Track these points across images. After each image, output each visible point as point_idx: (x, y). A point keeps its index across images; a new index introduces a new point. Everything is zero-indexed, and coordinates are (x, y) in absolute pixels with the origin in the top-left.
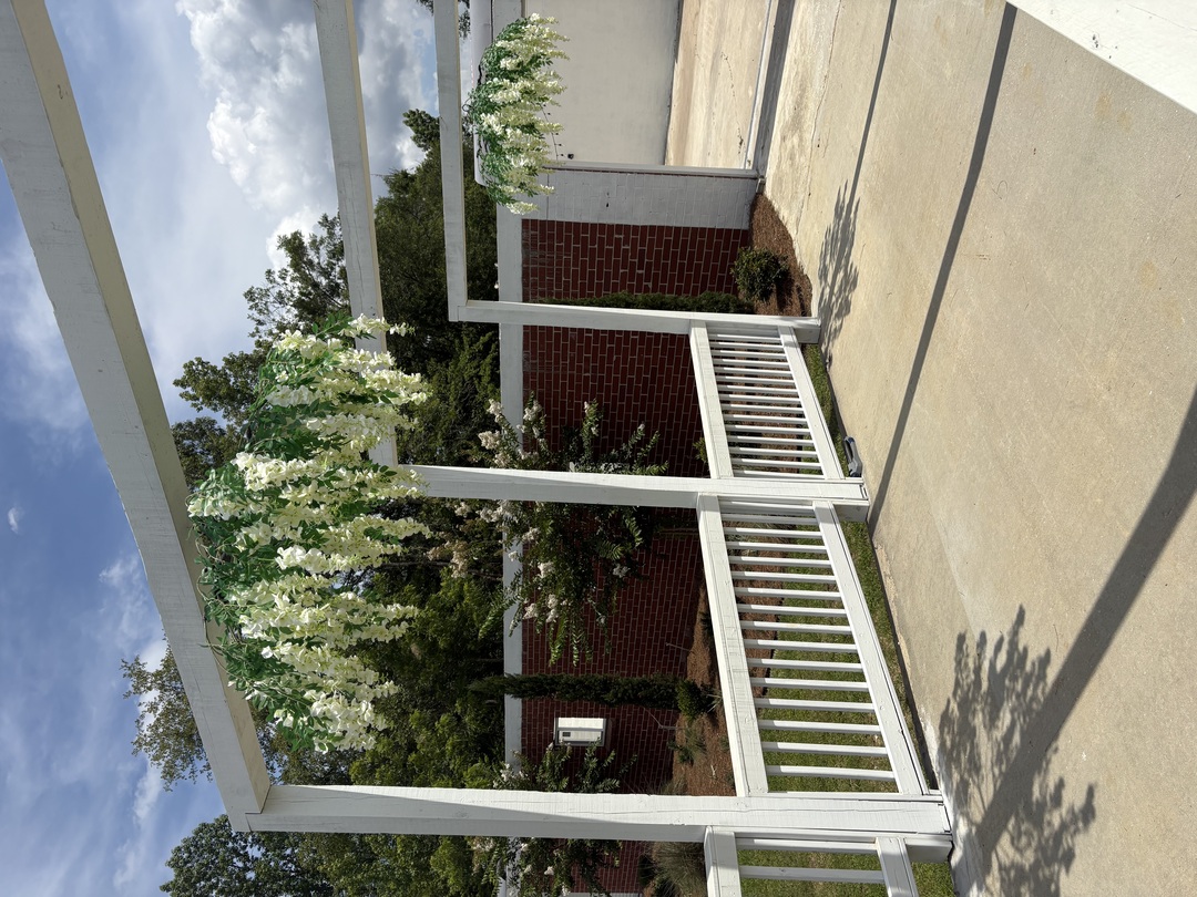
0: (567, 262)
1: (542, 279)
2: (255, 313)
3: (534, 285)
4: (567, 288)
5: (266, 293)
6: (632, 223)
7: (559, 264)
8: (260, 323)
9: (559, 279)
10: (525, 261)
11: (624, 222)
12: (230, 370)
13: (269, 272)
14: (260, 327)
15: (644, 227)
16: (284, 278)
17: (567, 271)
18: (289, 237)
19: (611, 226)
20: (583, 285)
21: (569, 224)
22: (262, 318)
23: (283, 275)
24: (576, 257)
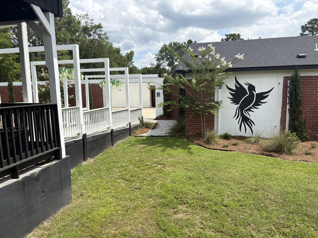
0: (97, 91)
1: (93, 87)
2: (82, 16)
3: (92, 85)
4: (92, 91)
5: (87, 19)
6: (103, 100)
7: (96, 89)
8: (80, 17)
9: (94, 89)
10: (96, 84)
11: (103, 99)
12: (67, 9)
13: (93, 20)
14: (79, 16)
15: (103, 102)
16: (91, 23)
17: (95, 91)
18: (102, 26)
19: (103, 97)
20: (93, 93)
21: (102, 91)
22: (81, 17)
23: (92, 23)
24: (97, 92)
